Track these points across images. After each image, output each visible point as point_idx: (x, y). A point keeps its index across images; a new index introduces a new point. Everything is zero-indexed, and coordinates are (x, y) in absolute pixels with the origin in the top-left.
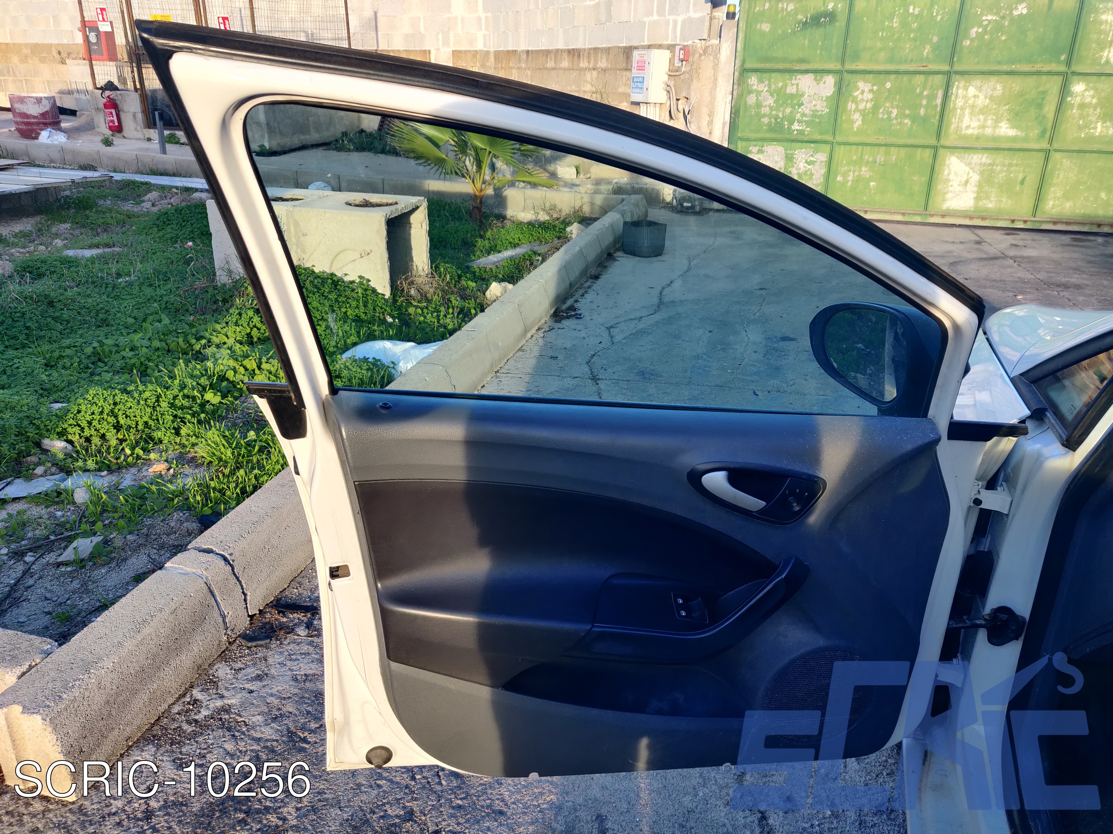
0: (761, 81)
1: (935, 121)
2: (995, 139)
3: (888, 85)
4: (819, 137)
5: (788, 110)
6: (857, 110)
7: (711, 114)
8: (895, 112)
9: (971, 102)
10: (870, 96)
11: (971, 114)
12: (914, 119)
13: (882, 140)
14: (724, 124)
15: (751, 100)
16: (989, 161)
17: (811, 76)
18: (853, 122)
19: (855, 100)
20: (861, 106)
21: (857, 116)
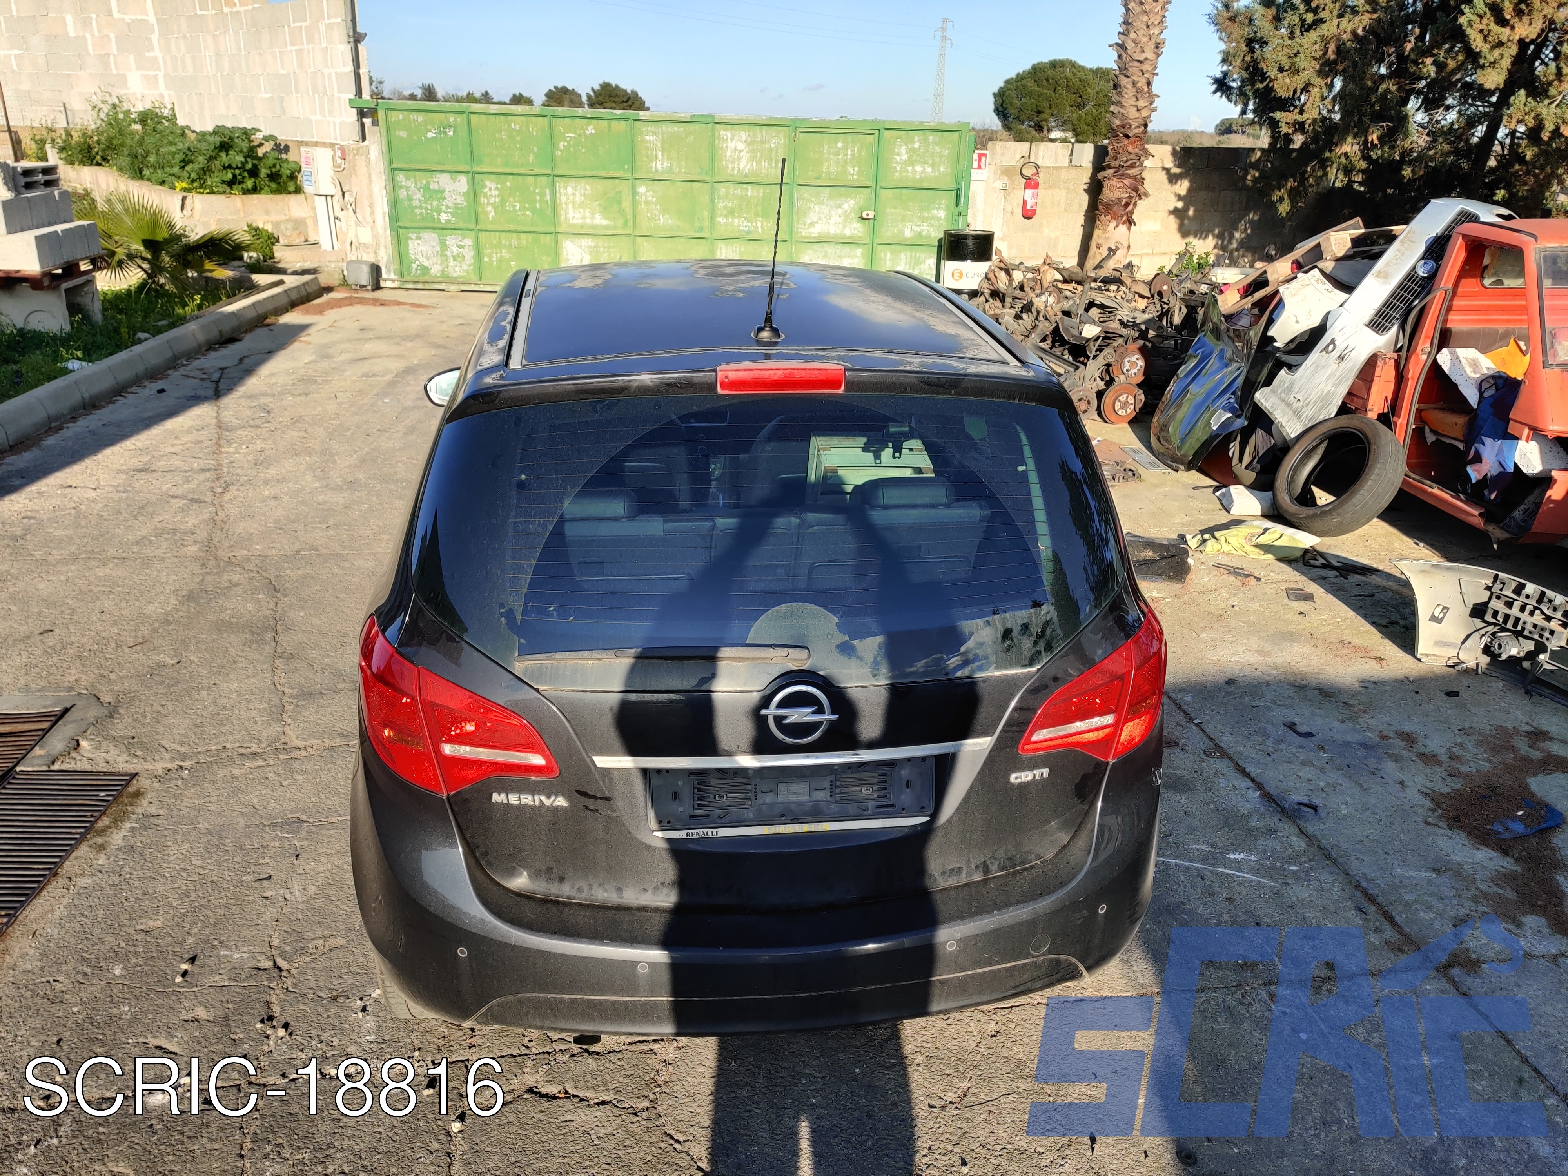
0: (408, 178)
1: (549, 212)
2: (595, 227)
3: (509, 184)
4: (463, 226)
5: (435, 203)
6: (489, 203)
7: (371, 206)
8: (518, 206)
9: (571, 198)
10: (497, 192)
11: (574, 207)
12: (534, 210)
13: (512, 227)
14: (384, 214)
15: (403, 194)
16: (593, 244)
17: (446, 176)
18: (488, 213)
19: (485, 196)
20: (492, 200)
21: (489, 208)
